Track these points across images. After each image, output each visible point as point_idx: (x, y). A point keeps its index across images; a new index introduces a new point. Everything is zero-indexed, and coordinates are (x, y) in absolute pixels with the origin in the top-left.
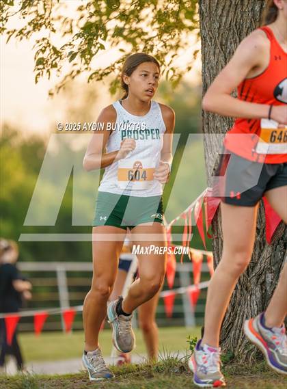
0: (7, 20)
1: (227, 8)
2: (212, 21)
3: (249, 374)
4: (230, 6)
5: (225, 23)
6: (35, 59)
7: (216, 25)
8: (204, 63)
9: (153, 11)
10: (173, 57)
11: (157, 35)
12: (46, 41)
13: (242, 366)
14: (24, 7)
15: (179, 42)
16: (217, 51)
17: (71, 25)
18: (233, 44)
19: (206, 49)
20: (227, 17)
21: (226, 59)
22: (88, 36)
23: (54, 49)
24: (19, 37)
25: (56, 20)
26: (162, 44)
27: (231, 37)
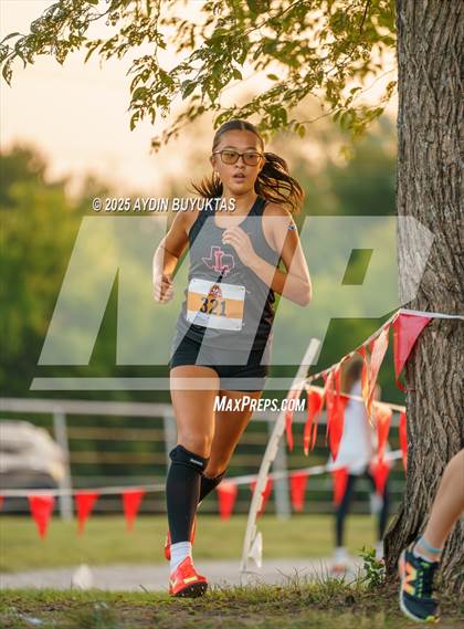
0: (86, 28)
1: (442, 18)
2: (416, 41)
3: (459, 613)
4: (447, 16)
5: (439, 42)
6: (132, 89)
7: (424, 46)
8: (401, 106)
9: (325, 14)
10: (353, 91)
11: (329, 57)
12: (150, 61)
13: (448, 600)
14: (114, 6)
15: (369, 62)
16: (424, 88)
17: (192, 33)
18: (449, 79)
19: (405, 84)
20: (443, 32)
21: (437, 101)
22: (214, 57)
23: (162, 74)
24: (106, 53)
25: (168, 24)
26: (336, 70)
27: (447, 65)
